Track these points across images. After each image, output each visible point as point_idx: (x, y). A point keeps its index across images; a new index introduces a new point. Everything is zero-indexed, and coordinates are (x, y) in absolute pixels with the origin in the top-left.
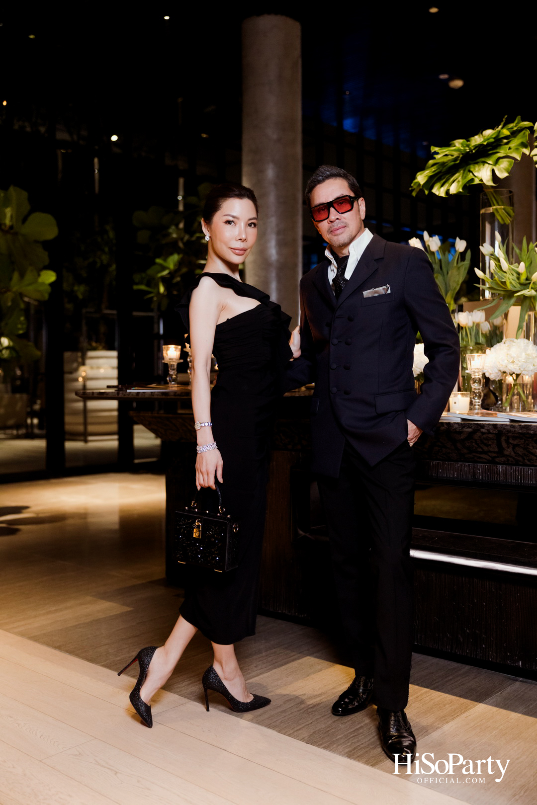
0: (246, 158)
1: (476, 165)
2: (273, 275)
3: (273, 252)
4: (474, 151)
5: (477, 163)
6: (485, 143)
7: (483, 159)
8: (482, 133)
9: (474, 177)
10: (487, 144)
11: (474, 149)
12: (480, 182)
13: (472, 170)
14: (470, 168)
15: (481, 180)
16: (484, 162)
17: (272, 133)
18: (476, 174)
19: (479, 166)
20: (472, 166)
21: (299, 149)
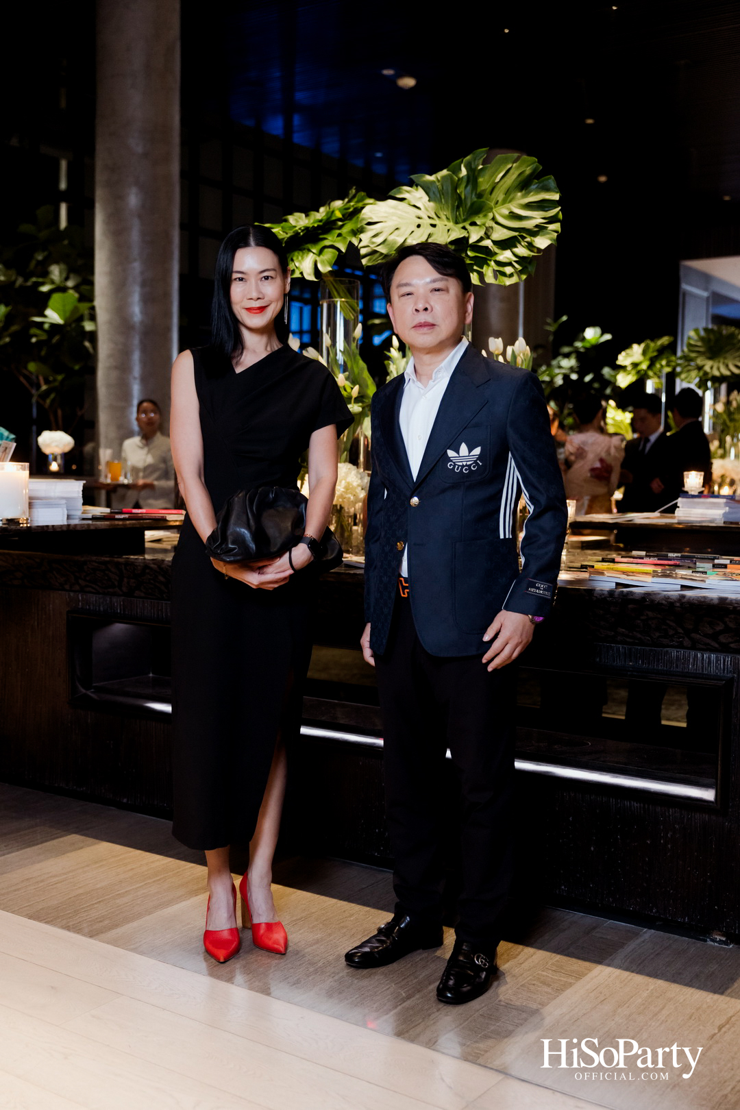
0: (100, 177)
1: (301, 253)
2: (136, 341)
3: (136, 311)
4: (302, 234)
5: (302, 250)
6: (316, 225)
7: (309, 246)
8: (329, 205)
9: (295, 268)
10: (318, 226)
11: (303, 231)
12: (300, 276)
13: (294, 258)
14: (294, 255)
15: (302, 273)
16: (309, 250)
17: (136, 145)
18: (297, 264)
19: (303, 253)
20: (296, 253)
21: (175, 168)
